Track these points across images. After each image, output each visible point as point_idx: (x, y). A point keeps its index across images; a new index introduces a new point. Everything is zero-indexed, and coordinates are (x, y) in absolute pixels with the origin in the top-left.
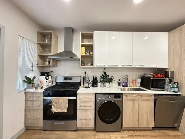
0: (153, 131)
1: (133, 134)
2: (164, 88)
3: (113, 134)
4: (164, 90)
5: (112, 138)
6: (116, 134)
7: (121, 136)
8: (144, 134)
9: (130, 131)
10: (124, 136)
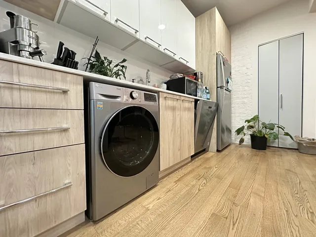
0: (193, 162)
1: (179, 177)
3: (147, 198)
5: (151, 206)
6: (154, 194)
7: (164, 190)
8: (189, 169)
9: (170, 175)
10: (168, 187)
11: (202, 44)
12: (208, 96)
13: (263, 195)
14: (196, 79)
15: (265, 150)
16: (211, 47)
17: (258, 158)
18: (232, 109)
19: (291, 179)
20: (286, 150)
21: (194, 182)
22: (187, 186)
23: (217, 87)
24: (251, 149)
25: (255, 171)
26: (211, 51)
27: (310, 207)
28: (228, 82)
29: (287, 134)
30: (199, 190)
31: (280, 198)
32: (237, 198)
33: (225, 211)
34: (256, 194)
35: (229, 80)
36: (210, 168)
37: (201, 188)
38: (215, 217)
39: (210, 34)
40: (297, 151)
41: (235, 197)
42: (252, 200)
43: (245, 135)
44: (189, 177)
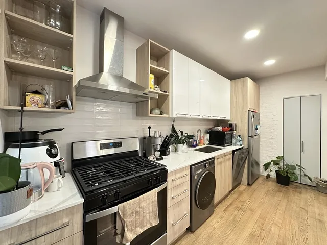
1: (225, 208)
2: (232, 142)
4: (232, 145)
6: (213, 219)
7: (219, 216)
9: (219, 206)
10: (220, 214)
11: (236, 101)
12: (241, 143)
13: (280, 225)
14: (232, 130)
15: (288, 185)
16: (244, 106)
17: (281, 194)
18: (260, 146)
19: (302, 215)
20: (307, 187)
21: (236, 213)
22: (232, 215)
23: (248, 137)
24: (276, 183)
25: (277, 206)
26: (243, 108)
27: (307, 236)
28: (257, 129)
29: (306, 175)
30: (240, 219)
31: (291, 228)
32: (264, 226)
33: (257, 233)
34: (276, 225)
35: (258, 127)
36: (244, 201)
37: (241, 217)
38: (252, 236)
39: (243, 96)
40: (316, 189)
41: (263, 225)
42: (273, 228)
43: (271, 171)
44: (231, 208)
